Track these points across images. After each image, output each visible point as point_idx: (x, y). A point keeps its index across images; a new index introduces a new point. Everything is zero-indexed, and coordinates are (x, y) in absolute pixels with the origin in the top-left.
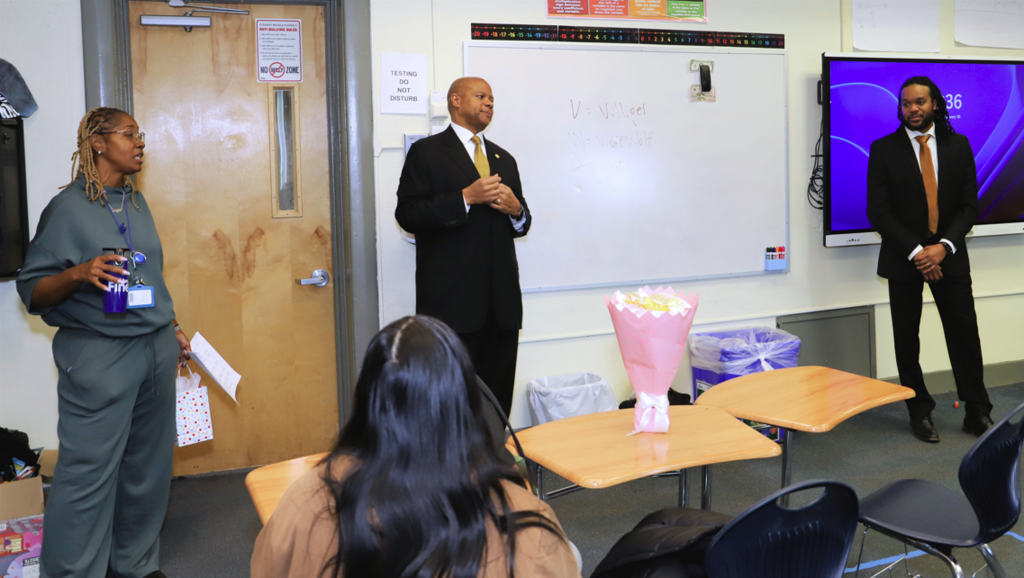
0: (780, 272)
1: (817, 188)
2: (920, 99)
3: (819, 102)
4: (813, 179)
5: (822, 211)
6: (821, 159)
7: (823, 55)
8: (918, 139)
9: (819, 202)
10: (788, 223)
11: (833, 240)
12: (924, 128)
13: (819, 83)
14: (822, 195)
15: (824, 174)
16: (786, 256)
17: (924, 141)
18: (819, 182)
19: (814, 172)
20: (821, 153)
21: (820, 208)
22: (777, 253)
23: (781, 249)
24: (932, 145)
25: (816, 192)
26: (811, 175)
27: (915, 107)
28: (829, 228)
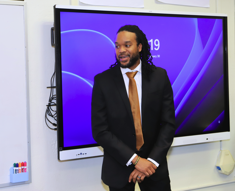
0: (23, 183)
1: (53, 113)
2: (127, 42)
3: (52, 45)
4: (49, 106)
5: (56, 132)
6: (55, 90)
7: (55, 6)
8: (128, 74)
9: (54, 124)
10: (29, 142)
11: (65, 154)
12: (131, 65)
13: (52, 29)
14: (56, 118)
15: (57, 102)
16: (27, 170)
17: (132, 76)
18: (54, 108)
19: (50, 101)
20: (55, 85)
21: (55, 129)
22: (20, 168)
23: (24, 164)
24: (138, 79)
25: (52, 116)
26: (47, 102)
27: (123, 49)
28: (63, 145)
